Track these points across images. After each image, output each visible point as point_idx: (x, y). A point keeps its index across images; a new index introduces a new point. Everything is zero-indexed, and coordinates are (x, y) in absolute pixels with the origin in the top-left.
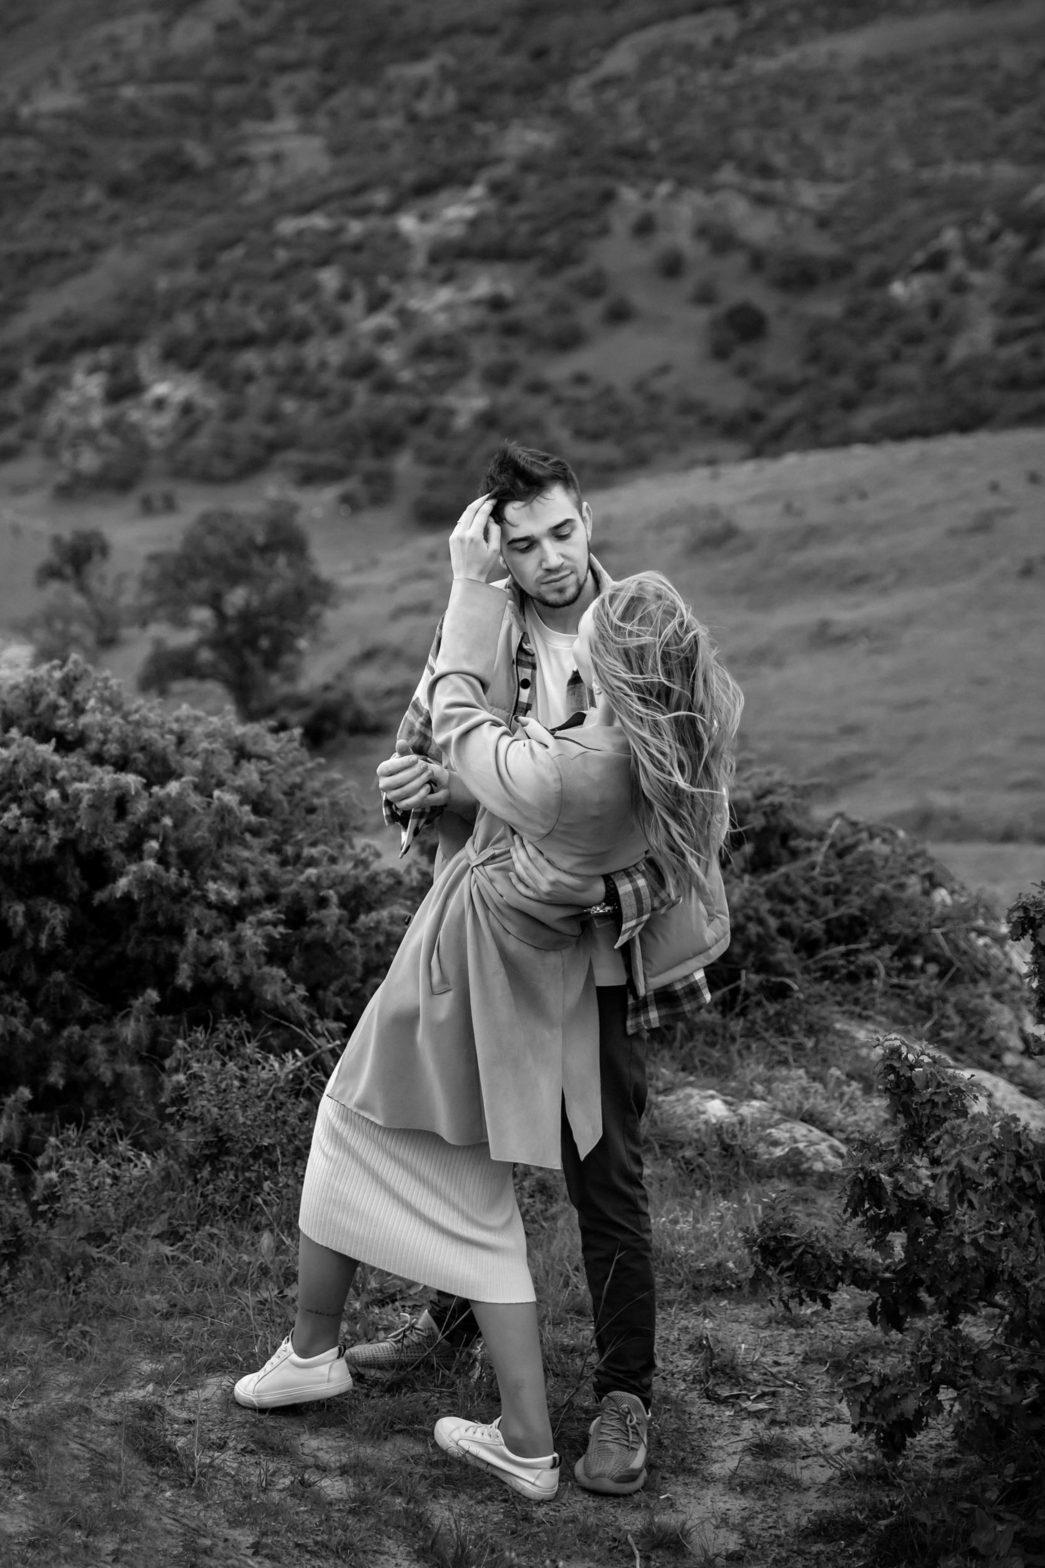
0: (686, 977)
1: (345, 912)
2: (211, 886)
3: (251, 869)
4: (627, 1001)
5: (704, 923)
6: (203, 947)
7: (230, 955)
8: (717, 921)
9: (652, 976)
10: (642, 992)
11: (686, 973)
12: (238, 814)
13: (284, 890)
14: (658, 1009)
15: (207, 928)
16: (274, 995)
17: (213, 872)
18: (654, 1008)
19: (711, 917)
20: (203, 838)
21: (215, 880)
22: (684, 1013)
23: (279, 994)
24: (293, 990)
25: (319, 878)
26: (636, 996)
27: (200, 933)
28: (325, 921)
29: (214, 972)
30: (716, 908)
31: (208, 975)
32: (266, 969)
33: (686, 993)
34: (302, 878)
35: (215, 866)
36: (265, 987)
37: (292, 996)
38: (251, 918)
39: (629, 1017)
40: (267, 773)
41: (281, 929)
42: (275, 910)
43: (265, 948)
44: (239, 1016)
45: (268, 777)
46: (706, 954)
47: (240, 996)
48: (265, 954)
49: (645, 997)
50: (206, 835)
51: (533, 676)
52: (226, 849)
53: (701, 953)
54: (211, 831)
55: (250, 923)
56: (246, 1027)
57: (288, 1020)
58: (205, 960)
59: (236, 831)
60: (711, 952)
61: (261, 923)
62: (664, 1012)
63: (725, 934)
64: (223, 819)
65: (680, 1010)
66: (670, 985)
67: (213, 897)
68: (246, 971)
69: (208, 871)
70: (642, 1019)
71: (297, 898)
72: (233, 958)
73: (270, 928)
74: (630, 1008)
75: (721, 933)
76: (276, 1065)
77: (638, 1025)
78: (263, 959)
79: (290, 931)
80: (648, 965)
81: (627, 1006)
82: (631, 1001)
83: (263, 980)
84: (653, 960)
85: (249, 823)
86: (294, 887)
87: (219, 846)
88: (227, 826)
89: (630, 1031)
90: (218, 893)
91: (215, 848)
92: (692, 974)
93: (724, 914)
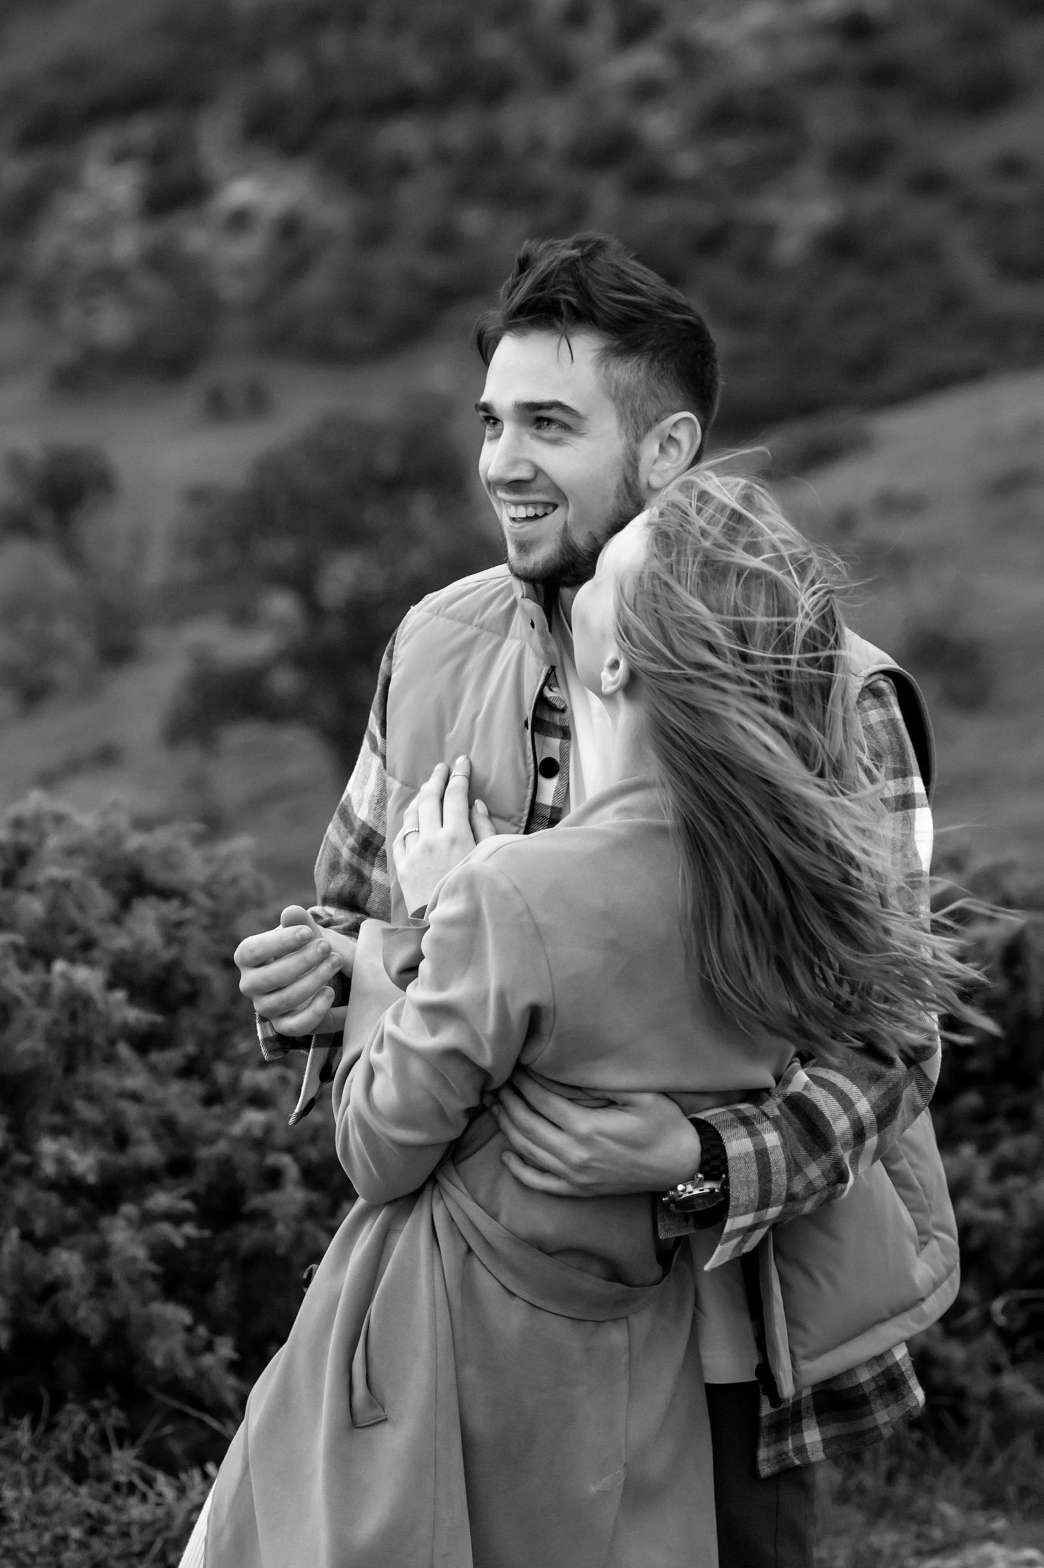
0: (879, 1358)
1: (314, 1197)
2: (48, 1146)
3: (131, 1111)
4: (757, 1407)
5: (911, 1248)
6: (32, 1262)
7: (83, 1279)
8: (934, 1243)
9: (808, 1358)
10: (787, 1389)
11: (877, 1350)
12: (101, 1005)
13: (204, 1153)
14: (820, 1424)
15: (40, 1226)
16: (170, 1358)
17: (56, 1119)
18: (813, 1422)
19: (924, 1236)
20: (35, 1054)
21: (57, 1131)
22: (876, 1428)
23: (180, 1355)
24: (209, 1347)
25: (269, 1129)
26: (776, 1399)
27: (27, 1236)
28: (277, 1212)
29: (55, 1313)
30: (933, 1219)
31: (41, 1319)
32: (158, 1308)
33: (879, 1388)
34: (237, 1129)
35: (62, 1108)
36: (154, 1342)
37: (208, 1360)
38: (128, 1209)
39: (762, 1441)
40: (179, 924)
41: (190, 1229)
42: (184, 1190)
43: (152, 1267)
44: (103, 1396)
45: (184, 932)
46: (914, 1312)
47: (109, 1357)
48: (155, 1277)
49: (797, 1403)
50: (41, 1047)
51: (564, 753)
52: (83, 1075)
53: (905, 1309)
54: (50, 1038)
55: (128, 1218)
56: (115, 1418)
57: (198, 1403)
58: (36, 1288)
59: (99, 1039)
60: (925, 1306)
61: (147, 1219)
62: (833, 1430)
63: (950, 1271)
64: (73, 1017)
65: (866, 1423)
66: (850, 1372)
67: (49, 1168)
68: (116, 1311)
69: (47, 1118)
70: (790, 1444)
71: (226, 1166)
72: (90, 1285)
73: (166, 1229)
74: (765, 1423)
75: (943, 1271)
76: (169, 1494)
77: (781, 1456)
78: (151, 1287)
79: (206, 1233)
80: (800, 1335)
81: (758, 1418)
82: (766, 1409)
83: (150, 1328)
84: (810, 1325)
85: (125, 1025)
86: (222, 1147)
87: (70, 1069)
88: (81, 1030)
89: (765, 1470)
90: (60, 1161)
91: (58, 1072)
92: (889, 1351)
93: (948, 1232)
